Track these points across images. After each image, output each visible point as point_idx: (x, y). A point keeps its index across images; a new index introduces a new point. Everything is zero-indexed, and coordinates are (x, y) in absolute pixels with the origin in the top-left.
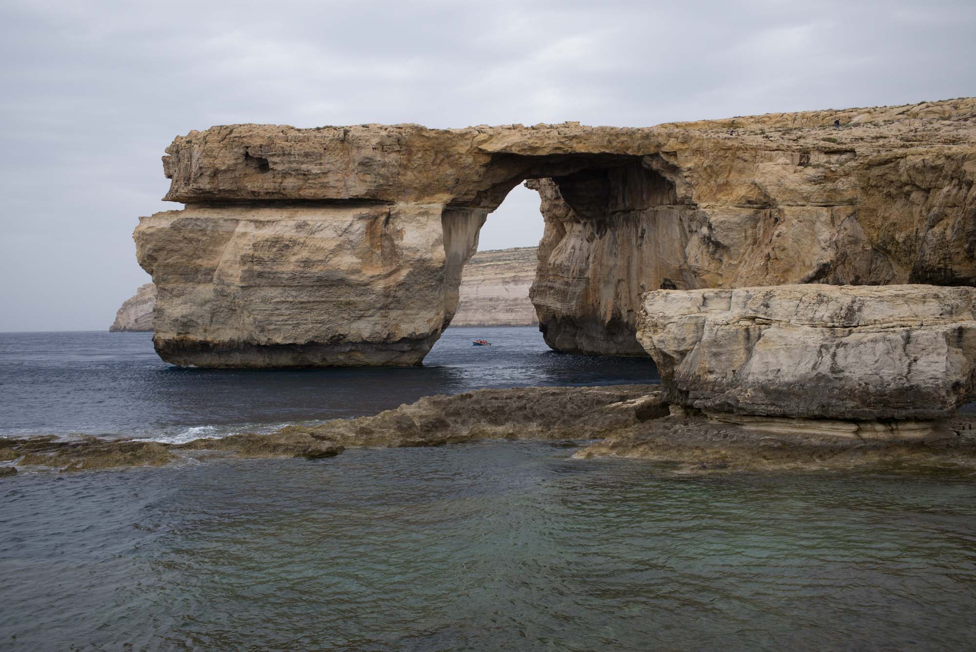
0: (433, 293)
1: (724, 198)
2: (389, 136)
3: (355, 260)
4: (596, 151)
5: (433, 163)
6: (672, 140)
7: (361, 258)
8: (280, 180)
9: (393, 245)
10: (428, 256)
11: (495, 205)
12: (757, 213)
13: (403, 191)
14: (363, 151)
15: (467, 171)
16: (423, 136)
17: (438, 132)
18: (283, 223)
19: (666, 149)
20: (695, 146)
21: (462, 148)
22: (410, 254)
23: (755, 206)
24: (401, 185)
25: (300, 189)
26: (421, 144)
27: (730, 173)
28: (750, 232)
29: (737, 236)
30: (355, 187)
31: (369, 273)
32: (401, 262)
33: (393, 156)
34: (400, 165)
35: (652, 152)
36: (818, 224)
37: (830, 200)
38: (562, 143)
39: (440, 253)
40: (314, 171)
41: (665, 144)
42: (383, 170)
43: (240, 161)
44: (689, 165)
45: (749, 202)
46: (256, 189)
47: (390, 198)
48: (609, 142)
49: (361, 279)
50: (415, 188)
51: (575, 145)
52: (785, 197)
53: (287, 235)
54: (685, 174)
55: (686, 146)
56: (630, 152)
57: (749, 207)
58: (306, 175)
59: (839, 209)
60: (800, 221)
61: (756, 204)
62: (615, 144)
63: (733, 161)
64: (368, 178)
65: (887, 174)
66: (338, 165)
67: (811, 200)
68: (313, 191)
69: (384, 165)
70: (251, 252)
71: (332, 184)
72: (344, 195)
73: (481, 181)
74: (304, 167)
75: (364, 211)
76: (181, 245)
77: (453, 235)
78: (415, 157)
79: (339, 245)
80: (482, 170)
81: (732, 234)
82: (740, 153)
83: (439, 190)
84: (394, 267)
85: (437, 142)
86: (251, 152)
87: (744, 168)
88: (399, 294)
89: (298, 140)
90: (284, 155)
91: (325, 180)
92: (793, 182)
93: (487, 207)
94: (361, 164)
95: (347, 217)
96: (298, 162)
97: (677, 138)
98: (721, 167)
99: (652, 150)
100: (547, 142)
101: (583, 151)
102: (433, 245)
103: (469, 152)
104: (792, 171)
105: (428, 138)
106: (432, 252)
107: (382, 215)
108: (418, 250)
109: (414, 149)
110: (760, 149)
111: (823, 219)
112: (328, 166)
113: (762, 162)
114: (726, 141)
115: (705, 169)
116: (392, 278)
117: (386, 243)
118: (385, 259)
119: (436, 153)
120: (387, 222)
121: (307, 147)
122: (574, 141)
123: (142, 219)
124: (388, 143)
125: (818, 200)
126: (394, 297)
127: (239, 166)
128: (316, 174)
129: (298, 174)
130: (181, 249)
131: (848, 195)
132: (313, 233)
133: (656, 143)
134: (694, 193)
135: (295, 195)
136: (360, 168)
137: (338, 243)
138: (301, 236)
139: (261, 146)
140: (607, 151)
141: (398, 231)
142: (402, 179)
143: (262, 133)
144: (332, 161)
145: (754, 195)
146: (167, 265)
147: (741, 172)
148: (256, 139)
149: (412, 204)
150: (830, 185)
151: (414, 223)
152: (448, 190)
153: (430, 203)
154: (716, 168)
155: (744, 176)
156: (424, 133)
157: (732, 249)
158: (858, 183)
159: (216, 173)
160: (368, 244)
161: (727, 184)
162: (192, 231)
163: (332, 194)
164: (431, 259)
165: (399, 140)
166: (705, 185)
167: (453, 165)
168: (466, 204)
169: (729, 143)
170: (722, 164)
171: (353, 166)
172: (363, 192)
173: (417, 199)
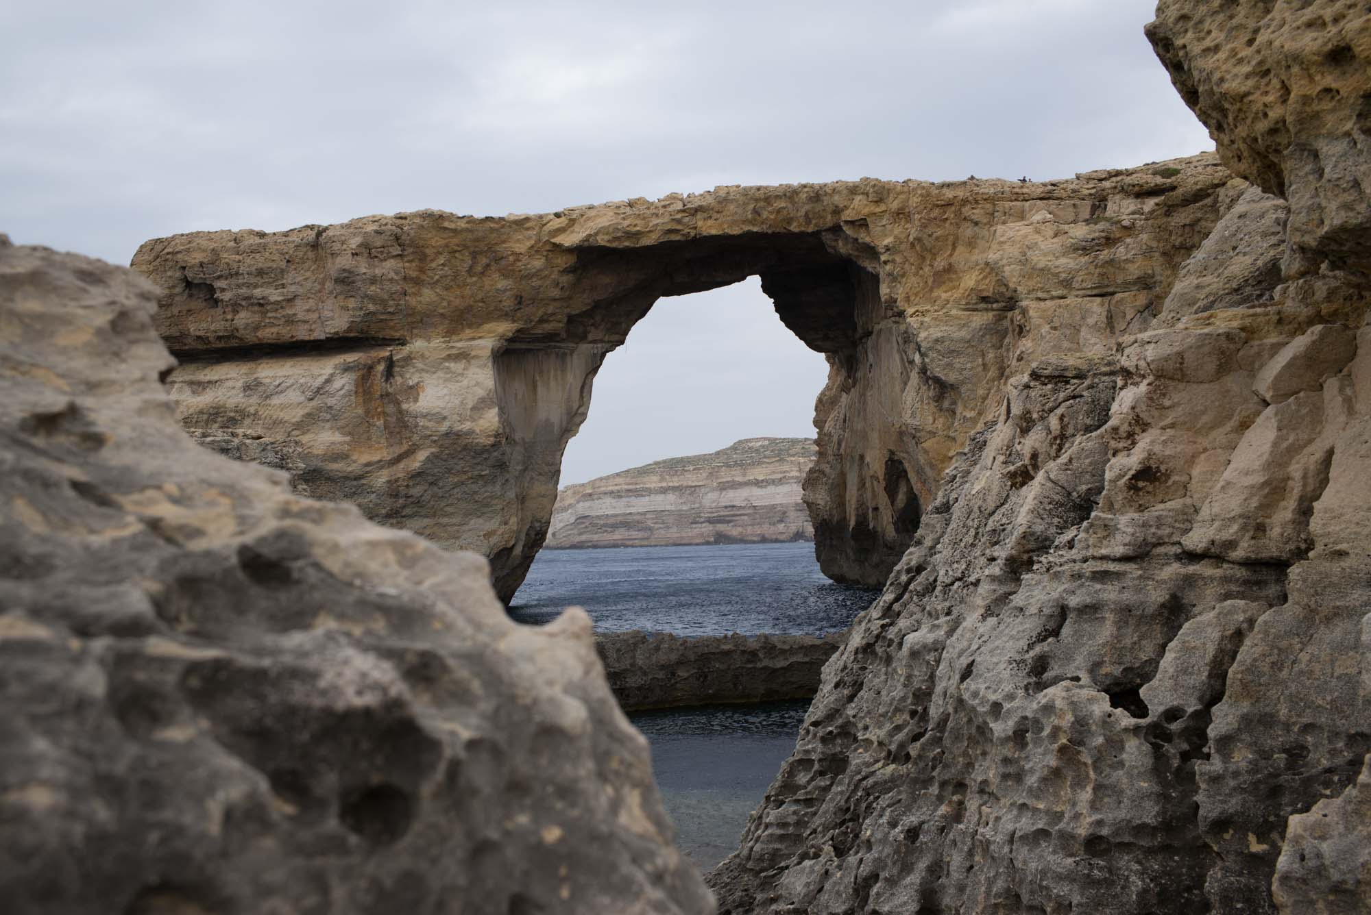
0: (489, 488)
1: (944, 296)
2: (377, 232)
3: (338, 437)
4: (736, 231)
5: (470, 271)
6: (858, 198)
7: (350, 434)
8: (229, 317)
9: (400, 412)
10: (467, 426)
11: (616, 337)
12: (1000, 319)
13: (420, 321)
14: (339, 259)
15: (535, 282)
16: (445, 229)
17: (470, 220)
18: (230, 384)
19: (848, 215)
20: (895, 206)
21: (520, 244)
22: (430, 424)
23: (995, 306)
24: (412, 312)
25: (257, 328)
26: (443, 242)
27: (954, 248)
28: (991, 356)
29: (969, 365)
30: (332, 318)
31: (364, 457)
32: (416, 438)
33: (390, 263)
34: (405, 278)
35: (829, 224)
36: (1084, 332)
37: (1106, 282)
38: (679, 221)
39: (490, 420)
40: (272, 299)
41: (846, 207)
42: (373, 288)
43: (177, 290)
44: (888, 241)
45: (984, 299)
46: (201, 333)
47: (397, 335)
48: (756, 212)
49: (350, 469)
50: (443, 316)
51: (700, 224)
52: (1031, 283)
53: (231, 403)
54: (883, 258)
55: (882, 207)
56: (794, 228)
57: (987, 310)
58: (262, 304)
59: (1122, 299)
60: (1055, 328)
61: (997, 301)
62: (765, 214)
63: (958, 226)
64: (352, 303)
65: (1199, 220)
66: (309, 285)
67: (1075, 285)
68: (275, 330)
69: (373, 281)
71: (300, 317)
72: (319, 334)
73: (570, 298)
74: (258, 292)
75: (351, 358)
78: (434, 265)
79: (309, 415)
80: (566, 279)
81: (958, 362)
82: (967, 211)
83: (489, 317)
84: (405, 447)
85: (470, 236)
86: (190, 275)
87: (975, 237)
88: (416, 491)
89: (253, 251)
90: (231, 275)
91: (289, 312)
92: (1045, 255)
93: (602, 341)
94: (338, 281)
95: (323, 368)
96: (248, 285)
97: (867, 194)
98: (937, 239)
99: (829, 220)
100: (655, 221)
101: (714, 232)
102: (474, 408)
103: (534, 251)
104: (1051, 233)
105: (455, 231)
106: (473, 419)
107: (379, 362)
108: (445, 418)
109: (429, 251)
110: (1003, 199)
111: (1091, 321)
113: (1004, 223)
114: (945, 190)
115: (913, 245)
116: (401, 465)
117: (390, 409)
118: (391, 433)
119: (474, 255)
120: (389, 374)
121: (260, 261)
122: (699, 215)
124: (379, 244)
125: (1084, 285)
126: (408, 497)
127: (177, 299)
128: (277, 302)
129: (252, 305)
131: (1134, 271)
132: (267, 397)
133: (832, 208)
134: (900, 292)
135: (251, 338)
136: (339, 288)
137: (307, 410)
138: (253, 401)
139: (201, 264)
140: (755, 229)
141: (411, 387)
142: (413, 301)
143: (204, 243)
144: (299, 280)
145: (988, 288)
147: (971, 244)
148: (195, 255)
149: (437, 342)
150: (1105, 254)
151: (440, 374)
152: (505, 316)
153: (473, 339)
154: (928, 242)
155: (976, 251)
156: (446, 224)
157: (963, 389)
158: (1154, 244)
160: (360, 411)
161: (950, 269)
163: (302, 334)
164: (471, 432)
165: (397, 238)
166: (916, 274)
167: (506, 273)
168: (551, 337)
169: (949, 194)
170: (939, 233)
171: (329, 285)
172: (345, 326)
173: (450, 333)
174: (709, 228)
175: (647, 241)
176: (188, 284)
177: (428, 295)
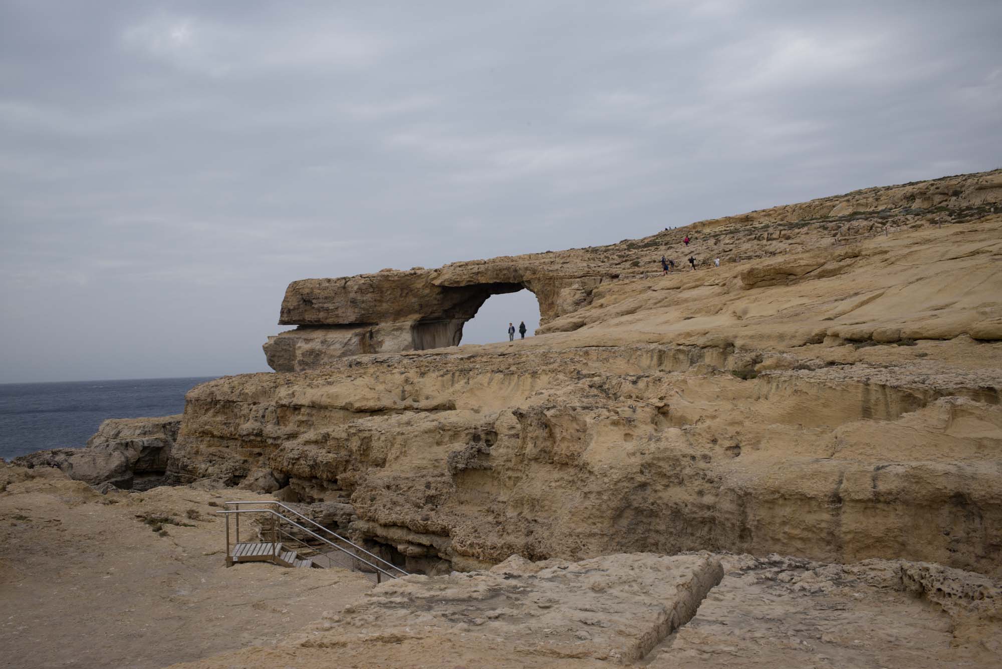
1: (550, 314)
2: (364, 282)
4: (491, 282)
5: (401, 296)
6: (528, 272)
8: (318, 314)
9: (375, 351)
11: (468, 316)
13: (383, 316)
14: (351, 294)
15: (427, 299)
18: (317, 340)
19: (525, 279)
21: (419, 284)
24: (379, 313)
25: (326, 318)
26: (389, 285)
27: (554, 295)
30: (351, 316)
33: (369, 295)
34: (375, 300)
38: (472, 277)
42: (363, 305)
43: (301, 303)
44: (536, 290)
47: (374, 321)
48: (497, 274)
50: (391, 313)
53: (317, 348)
55: (536, 276)
56: (511, 281)
58: (327, 310)
62: (500, 276)
63: (554, 287)
64: (356, 310)
66: (342, 302)
68: (333, 319)
69: (363, 302)
70: (301, 358)
71: (340, 315)
72: (346, 322)
73: (442, 303)
74: (326, 305)
75: (358, 330)
76: (282, 353)
77: (437, 339)
78: (386, 294)
79: (343, 353)
80: (439, 297)
82: (555, 281)
83: (410, 313)
85: (400, 282)
86: (304, 297)
87: (558, 292)
90: (317, 298)
91: (336, 313)
93: (461, 318)
94: (352, 302)
95: (348, 335)
96: (323, 303)
97: (530, 271)
98: (548, 291)
100: (464, 277)
101: (484, 282)
103: (425, 286)
107: (367, 332)
109: (384, 289)
110: (565, 278)
112: (337, 304)
115: (542, 293)
117: (372, 350)
119: (402, 290)
120: (371, 337)
121: (328, 291)
123: (269, 337)
124: (365, 288)
127: (301, 306)
128: (332, 309)
129: (324, 310)
130: (283, 356)
132: (329, 346)
133: (520, 275)
135: (326, 322)
136: (352, 304)
137: (342, 351)
138: (324, 347)
139: (308, 294)
140: (498, 281)
141: (380, 342)
142: (379, 308)
143: (309, 285)
144: (340, 301)
146: (280, 365)
147: (558, 294)
148: (305, 288)
149: (390, 324)
151: (391, 336)
152: (416, 312)
153: (404, 321)
154: (546, 292)
159: (289, 311)
161: (552, 303)
162: (285, 345)
163: (341, 321)
165: (372, 285)
166: (545, 304)
167: (415, 296)
168: (438, 318)
169: (551, 274)
170: (549, 289)
171: (349, 303)
172: (354, 319)
173: (394, 320)
174: (483, 280)
175: (462, 285)
176: (305, 301)
177: (385, 306)
